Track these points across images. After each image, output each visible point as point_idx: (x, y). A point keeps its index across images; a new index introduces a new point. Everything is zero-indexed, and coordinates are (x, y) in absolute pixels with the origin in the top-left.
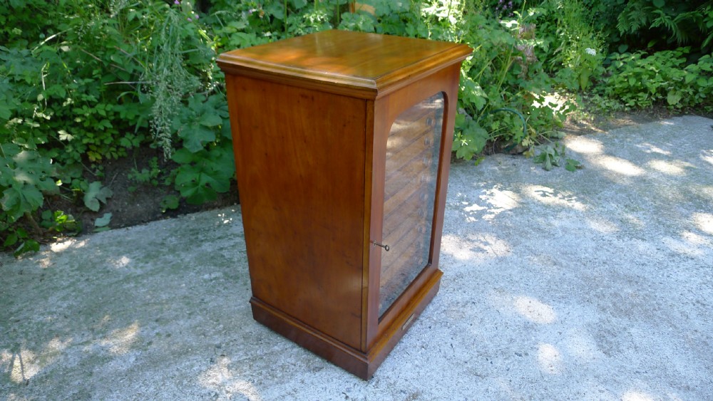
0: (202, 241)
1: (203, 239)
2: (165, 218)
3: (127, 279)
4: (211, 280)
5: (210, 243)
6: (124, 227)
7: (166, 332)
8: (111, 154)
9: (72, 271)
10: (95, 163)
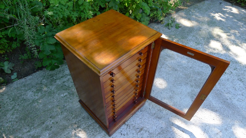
0: (56, 80)
1: (56, 78)
2: (38, 71)
3: (33, 102)
4: (65, 97)
5: (59, 80)
6: (23, 78)
7: (56, 121)
8: (9, 50)
9: (11, 101)
10: (3, 54)
